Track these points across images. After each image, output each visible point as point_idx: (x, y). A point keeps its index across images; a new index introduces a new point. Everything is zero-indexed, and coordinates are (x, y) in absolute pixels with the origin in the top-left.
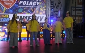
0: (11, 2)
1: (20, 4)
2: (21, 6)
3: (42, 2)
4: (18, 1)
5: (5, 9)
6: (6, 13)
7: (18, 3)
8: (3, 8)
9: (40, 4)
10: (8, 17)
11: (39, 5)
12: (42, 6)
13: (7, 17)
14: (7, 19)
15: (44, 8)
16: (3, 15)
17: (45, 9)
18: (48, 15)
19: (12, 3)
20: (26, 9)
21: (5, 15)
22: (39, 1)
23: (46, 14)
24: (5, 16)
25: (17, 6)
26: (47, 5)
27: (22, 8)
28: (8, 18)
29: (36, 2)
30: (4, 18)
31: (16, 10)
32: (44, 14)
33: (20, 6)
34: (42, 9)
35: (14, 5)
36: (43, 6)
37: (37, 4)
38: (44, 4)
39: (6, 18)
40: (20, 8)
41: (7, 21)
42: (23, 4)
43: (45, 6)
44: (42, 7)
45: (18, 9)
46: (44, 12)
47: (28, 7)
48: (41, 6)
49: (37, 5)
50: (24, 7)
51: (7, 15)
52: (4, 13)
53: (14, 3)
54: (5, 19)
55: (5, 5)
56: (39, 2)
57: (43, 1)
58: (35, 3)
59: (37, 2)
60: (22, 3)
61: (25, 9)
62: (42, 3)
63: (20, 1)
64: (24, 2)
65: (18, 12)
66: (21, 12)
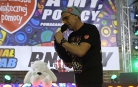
0: (21, 14)
1: (44, 17)
2: (48, 24)
3: (107, 12)
4: (40, 11)
5: (4, 34)
6: (8, 45)
7: (38, 16)
9: (101, 16)
10: (14, 54)
11: (98, 20)
12: (106, 23)
13: (11, 55)
14: (10, 60)
15: (112, 29)
17: (115, 32)
18: (126, 49)
19: (24, 17)
21: (4, 50)
22: (96, 9)
23: (119, 44)
24: (6, 54)
25: (36, 23)
26: (122, 18)
27: (49, 28)
28: (13, 58)
29: (88, 13)
30: (2, 58)
31: (35, 36)
32: (112, 46)
33: (44, 24)
34: (106, 32)
35: (30, 21)
36: (110, 22)
37: (91, 17)
38: (113, 17)
39: (8, 58)
40: (45, 30)
41: (9, 66)
42: (54, 18)
43: (116, 23)
44: (108, 25)
45: (41, 31)
46: (113, 40)
48: (104, 23)
49: (93, 19)
50: (57, 27)
51: (10, 50)
53: (28, 15)
54: (6, 60)
55: (4, 21)
56: (98, 12)
57: (108, 9)
58: (85, 16)
59: (93, 12)
60: (50, 14)
62: (106, 14)
63: (46, 11)
64: (56, 12)
65: (41, 41)
66: (49, 40)
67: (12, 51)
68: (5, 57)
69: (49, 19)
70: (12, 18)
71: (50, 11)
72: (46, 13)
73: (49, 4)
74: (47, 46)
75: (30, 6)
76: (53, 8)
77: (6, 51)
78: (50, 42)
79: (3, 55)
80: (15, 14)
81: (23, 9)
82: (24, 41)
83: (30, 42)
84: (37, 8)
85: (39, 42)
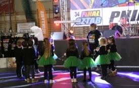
6: (95, 8)
10: (99, 14)
16: (90, 11)
21: (93, 11)
28: (99, 17)
30: (91, 17)
39: (95, 17)
51: (97, 11)
52: (92, 8)
65: (118, 3)
66: (125, 2)
67: (98, 12)
68: (93, 17)
74: (123, 6)
77: (94, 12)
78: (125, 3)
79: (92, 16)
82: (106, 4)
83: (110, 5)
85: (117, 3)
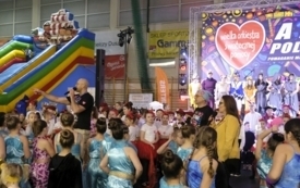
0: (249, 50)
1: (272, 52)
2: (276, 59)
4: (268, 46)
5: (233, 71)
7: (266, 51)
8: (229, 66)
19: (251, 53)
20: (291, 65)
25: (264, 57)
27: (277, 62)
31: (262, 71)
33: (272, 59)
35: (257, 57)
40: (272, 64)
42: (283, 51)
45: (268, 66)
47: (297, 58)
50: (286, 61)
53: (256, 51)
55: (233, 58)
60: (279, 48)
61: (287, 64)
63: (275, 45)
64: (285, 45)
69: (278, 53)
70: (239, 55)
71: (279, 45)
72: (275, 47)
73: (278, 37)
75: (258, 42)
76: (283, 41)
80: (243, 50)
81: (251, 45)
84: (266, 43)
